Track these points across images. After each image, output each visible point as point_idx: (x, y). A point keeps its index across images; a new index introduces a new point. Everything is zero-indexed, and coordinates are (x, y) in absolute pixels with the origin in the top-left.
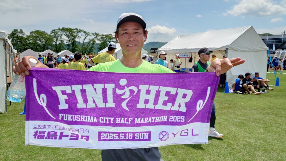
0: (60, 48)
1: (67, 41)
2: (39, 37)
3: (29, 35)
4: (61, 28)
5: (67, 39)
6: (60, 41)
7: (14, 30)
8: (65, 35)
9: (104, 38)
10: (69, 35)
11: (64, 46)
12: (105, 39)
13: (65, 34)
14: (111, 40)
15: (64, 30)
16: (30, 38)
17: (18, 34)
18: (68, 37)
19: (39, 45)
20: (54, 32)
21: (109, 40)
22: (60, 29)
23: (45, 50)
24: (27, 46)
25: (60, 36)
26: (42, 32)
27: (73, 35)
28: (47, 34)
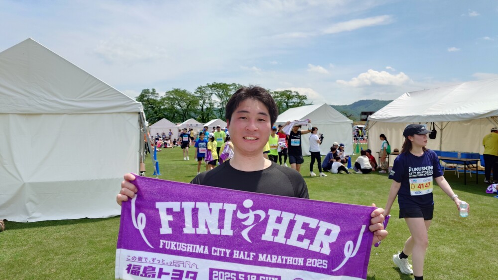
0: (208, 115)
1: (219, 104)
2: (177, 99)
3: (164, 97)
4: (211, 84)
5: (219, 100)
6: (208, 105)
7: (144, 90)
8: (215, 94)
9: (278, 97)
10: (222, 95)
11: (214, 112)
12: (280, 98)
13: (217, 93)
14: (290, 101)
15: (215, 86)
16: (165, 101)
17: (149, 96)
18: (221, 97)
19: (177, 112)
20: (199, 90)
21: (286, 100)
22: (209, 86)
23: (186, 120)
24: (160, 113)
25: (209, 96)
26: (183, 91)
27: (229, 94)
28: (190, 95)
